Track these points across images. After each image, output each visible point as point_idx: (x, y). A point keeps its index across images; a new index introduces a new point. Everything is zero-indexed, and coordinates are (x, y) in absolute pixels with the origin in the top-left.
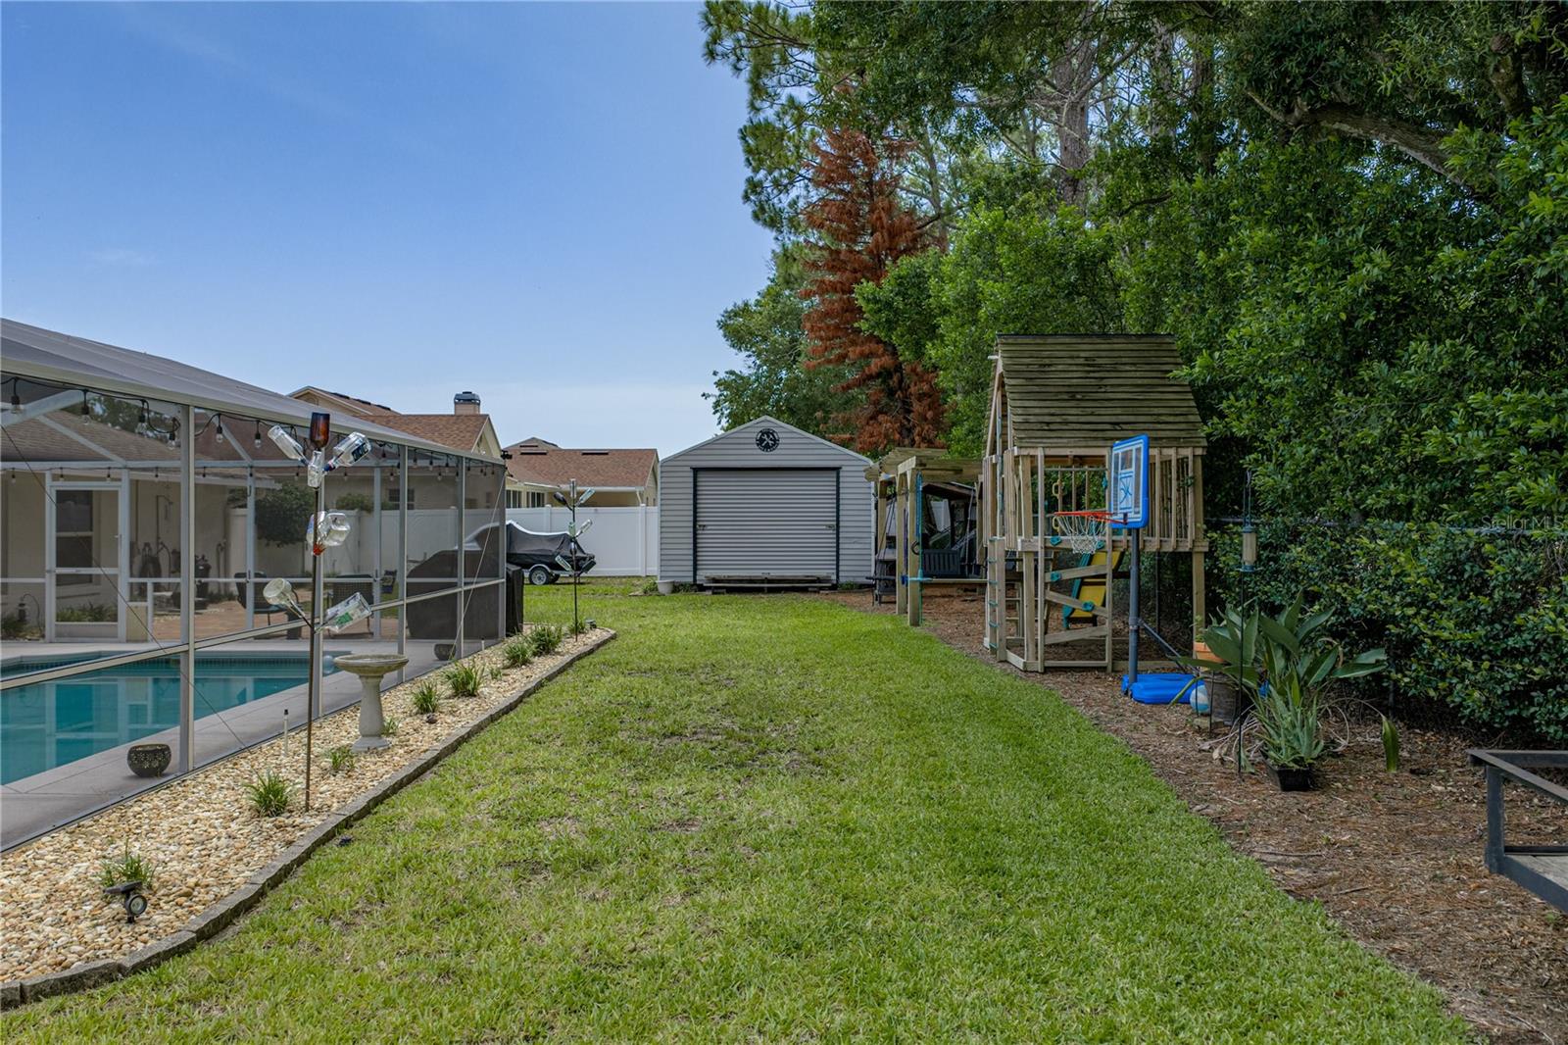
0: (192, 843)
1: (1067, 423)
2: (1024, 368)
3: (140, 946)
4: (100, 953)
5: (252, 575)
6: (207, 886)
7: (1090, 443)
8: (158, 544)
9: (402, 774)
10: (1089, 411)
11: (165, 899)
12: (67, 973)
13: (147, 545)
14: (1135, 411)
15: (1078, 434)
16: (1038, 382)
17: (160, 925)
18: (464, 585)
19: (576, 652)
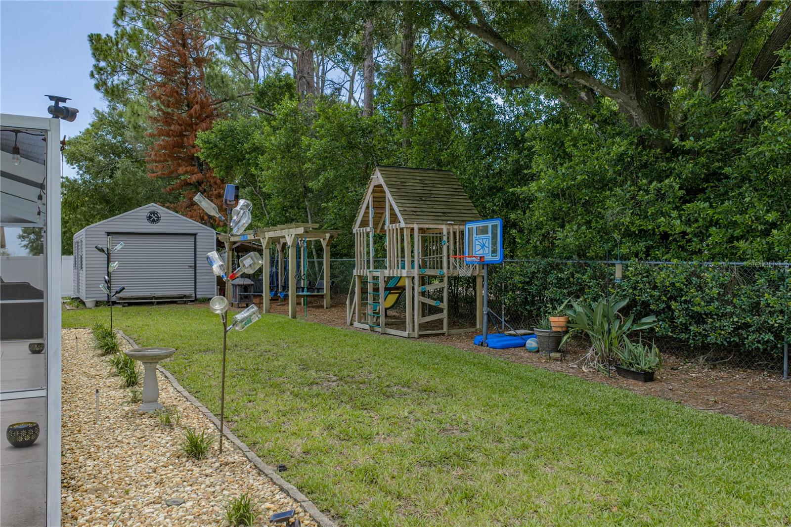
1: (423, 212)
2: (394, 183)
7: (437, 222)
10: (431, 206)
14: (451, 207)
15: (430, 218)
16: (403, 190)
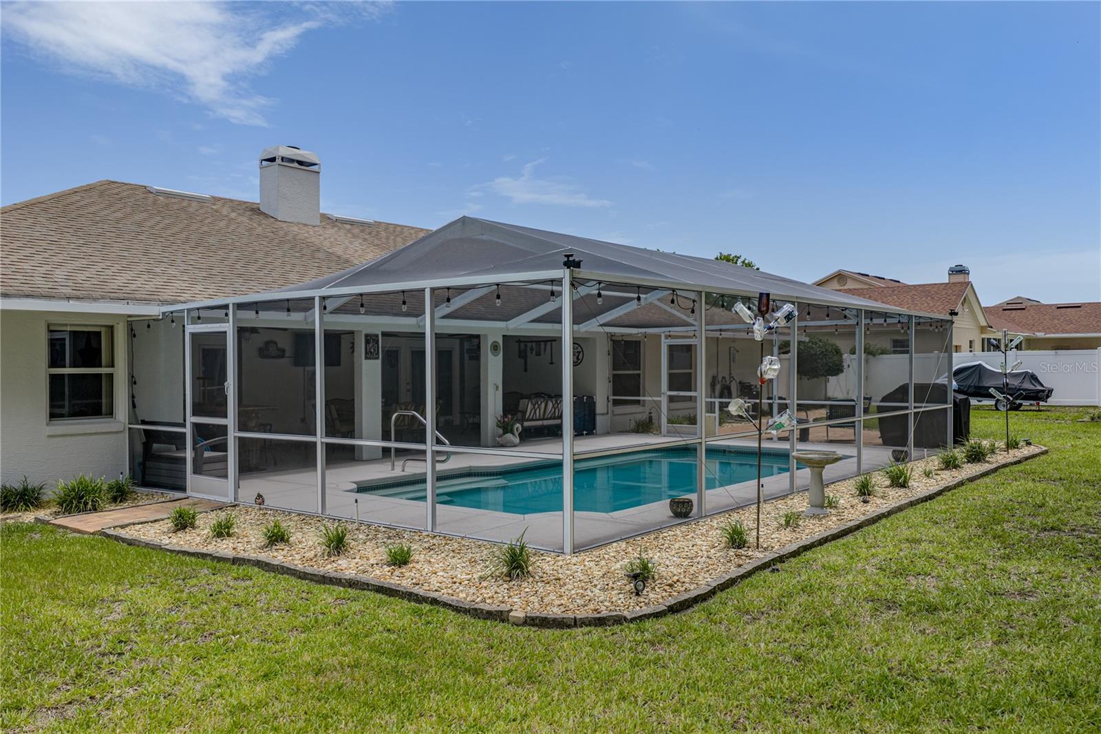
0: (687, 557)
3: (638, 608)
4: (618, 608)
5: (777, 398)
6: (684, 582)
8: (730, 378)
9: (829, 533)
11: (659, 586)
12: (598, 616)
13: (724, 378)
17: (652, 599)
18: (913, 408)
19: (1003, 462)
